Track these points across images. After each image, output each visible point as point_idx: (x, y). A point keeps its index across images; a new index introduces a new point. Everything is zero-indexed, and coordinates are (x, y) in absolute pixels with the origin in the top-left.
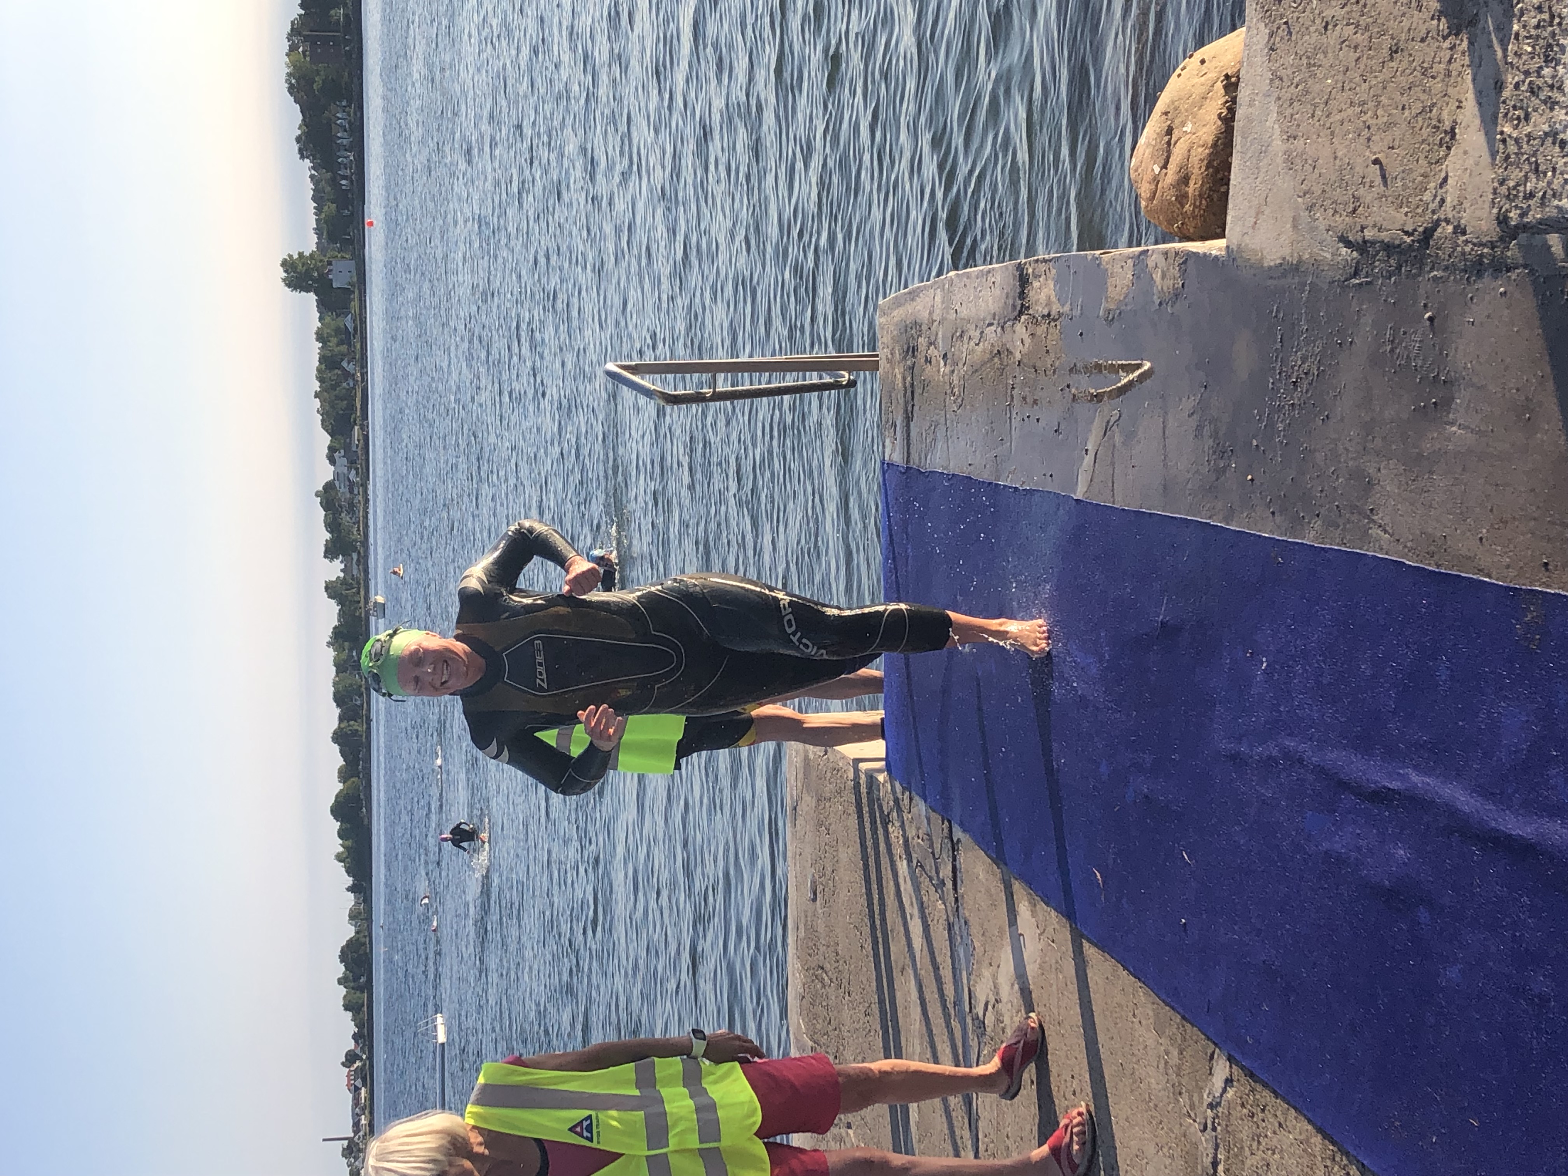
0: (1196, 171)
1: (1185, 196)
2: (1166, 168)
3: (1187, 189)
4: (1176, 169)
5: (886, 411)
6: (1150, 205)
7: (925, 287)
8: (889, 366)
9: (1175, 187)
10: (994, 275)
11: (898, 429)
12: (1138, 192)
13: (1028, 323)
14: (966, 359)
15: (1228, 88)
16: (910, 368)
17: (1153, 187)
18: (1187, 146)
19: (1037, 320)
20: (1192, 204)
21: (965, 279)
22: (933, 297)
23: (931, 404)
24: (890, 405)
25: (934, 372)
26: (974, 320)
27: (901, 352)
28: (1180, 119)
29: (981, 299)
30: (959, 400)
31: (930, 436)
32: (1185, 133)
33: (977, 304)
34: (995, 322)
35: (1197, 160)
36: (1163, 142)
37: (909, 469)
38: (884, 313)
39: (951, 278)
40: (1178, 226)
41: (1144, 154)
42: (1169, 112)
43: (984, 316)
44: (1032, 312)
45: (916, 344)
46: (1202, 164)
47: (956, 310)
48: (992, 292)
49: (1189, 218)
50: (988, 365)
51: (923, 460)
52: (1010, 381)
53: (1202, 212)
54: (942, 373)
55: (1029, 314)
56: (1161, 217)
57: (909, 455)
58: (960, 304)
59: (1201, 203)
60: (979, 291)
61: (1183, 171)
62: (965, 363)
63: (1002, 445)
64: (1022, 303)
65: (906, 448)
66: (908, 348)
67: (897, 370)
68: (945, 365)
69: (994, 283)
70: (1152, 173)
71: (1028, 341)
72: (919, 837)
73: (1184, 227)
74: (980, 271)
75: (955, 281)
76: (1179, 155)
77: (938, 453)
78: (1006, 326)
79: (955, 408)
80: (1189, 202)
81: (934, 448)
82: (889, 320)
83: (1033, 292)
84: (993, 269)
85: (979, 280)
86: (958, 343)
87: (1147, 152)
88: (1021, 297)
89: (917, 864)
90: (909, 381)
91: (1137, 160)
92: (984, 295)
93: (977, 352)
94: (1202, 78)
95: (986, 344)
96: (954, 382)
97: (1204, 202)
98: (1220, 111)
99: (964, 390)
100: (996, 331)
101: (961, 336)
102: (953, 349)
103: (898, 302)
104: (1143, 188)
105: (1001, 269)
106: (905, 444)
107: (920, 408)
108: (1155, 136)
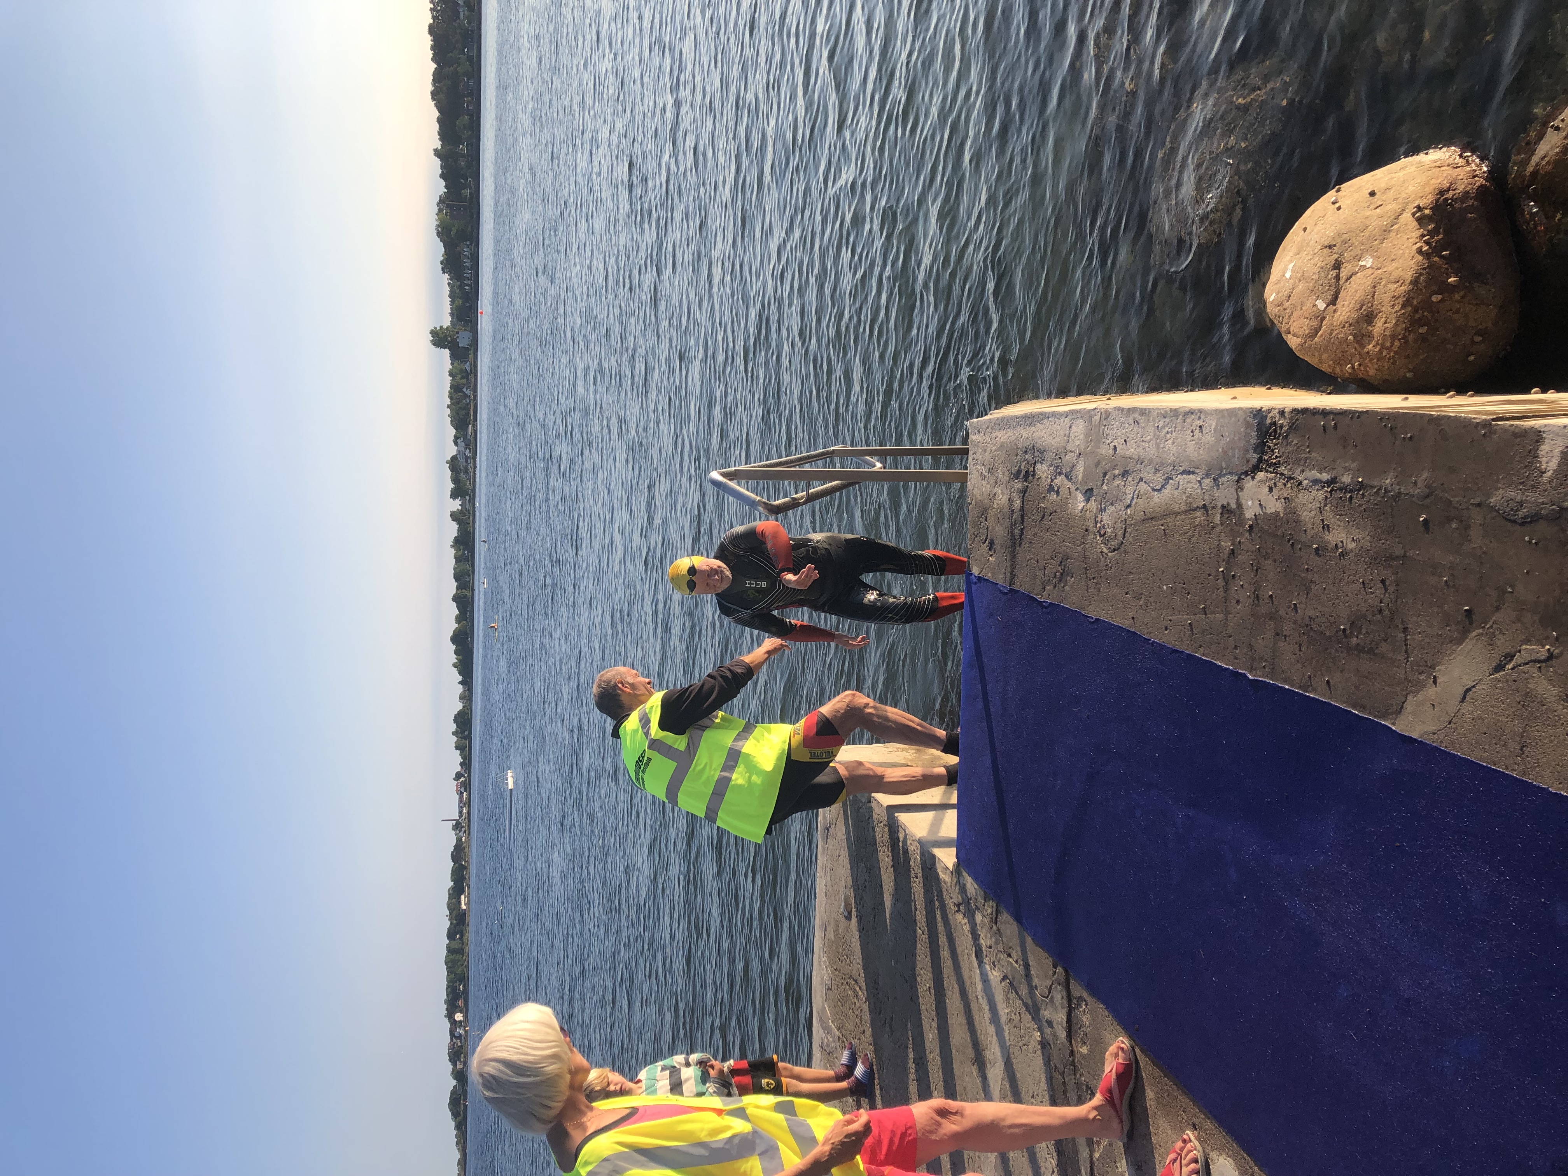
0: (1386, 308)
1: (1370, 336)
2: (1335, 305)
3: (1370, 328)
4: (1351, 306)
5: (977, 525)
6: (1308, 342)
7: (1054, 414)
8: (984, 483)
9: (1350, 325)
10: (1199, 418)
11: (997, 547)
12: (1283, 328)
13: (1275, 484)
14: (1131, 501)
15: (1421, 221)
16: (1020, 492)
17: (1315, 323)
18: (1369, 282)
19: (1300, 484)
20: (1378, 344)
21: (1136, 415)
22: (1068, 426)
23: (1056, 535)
24: (983, 520)
25: (1064, 504)
26: (1151, 462)
27: (1007, 473)
28: (1352, 253)
29: (1170, 441)
30: (1114, 543)
31: (1053, 567)
32: (1364, 267)
33: (1162, 446)
34: (1197, 471)
35: (1387, 298)
36: (1330, 277)
37: (1012, 591)
38: (979, 431)
39: (1106, 411)
40: (1353, 367)
41: (1293, 289)
42: (1335, 245)
43: (1174, 461)
44: (1286, 472)
45: (1032, 469)
46: (1397, 302)
47: (1115, 446)
48: (1196, 437)
49: (1371, 360)
50: (1179, 517)
51: (1039, 588)
52: (1227, 545)
53: (1392, 354)
54: (1080, 508)
55: (1277, 473)
56: (1325, 356)
57: (1013, 576)
58: (1123, 441)
59: (1392, 344)
60: (1168, 433)
61: (1364, 308)
62: (1129, 506)
63: (1206, 614)
64: (1260, 458)
65: (1009, 569)
66: (1019, 471)
67: (998, 490)
68: (1087, 500)
69: (1200, 427)
70: (1314, 309)
71: (1274, 505)
72: (1009, 955)
73: (1362, 368)
74: (1171, 410)
75: (1114, 414)
76: (1356, 291)
77: (1067, 588)
78: (1225, 479)
79: (1105, 550)
80: (1373, 343)
81: (1060, 581)
82: (988, 439)
83: (1290, 448)
84: (1200, 411)
85: (1167, 420)
86: (1117, 482)
87: (1301, 286)
88: (1259, 450)
89: (1005, 978)
90: (1017, 503)
91: (1280, 295)
92: (1177, 438)
93: (1157, 498)
94: (1378, 210)
95: (1176, 493)
96: (1104, 522)
97: (1397, 343)
98: (1419, 245)
99: (1124, 534)
100: (1200, 482)
101: (1123, 476)
102: (1105, 487)
103: (1005, 423)
104: (1295, 324)
105: (1220, 413)
106: (1008, 564)
107: (1036, 534)
108: (1316, 270)
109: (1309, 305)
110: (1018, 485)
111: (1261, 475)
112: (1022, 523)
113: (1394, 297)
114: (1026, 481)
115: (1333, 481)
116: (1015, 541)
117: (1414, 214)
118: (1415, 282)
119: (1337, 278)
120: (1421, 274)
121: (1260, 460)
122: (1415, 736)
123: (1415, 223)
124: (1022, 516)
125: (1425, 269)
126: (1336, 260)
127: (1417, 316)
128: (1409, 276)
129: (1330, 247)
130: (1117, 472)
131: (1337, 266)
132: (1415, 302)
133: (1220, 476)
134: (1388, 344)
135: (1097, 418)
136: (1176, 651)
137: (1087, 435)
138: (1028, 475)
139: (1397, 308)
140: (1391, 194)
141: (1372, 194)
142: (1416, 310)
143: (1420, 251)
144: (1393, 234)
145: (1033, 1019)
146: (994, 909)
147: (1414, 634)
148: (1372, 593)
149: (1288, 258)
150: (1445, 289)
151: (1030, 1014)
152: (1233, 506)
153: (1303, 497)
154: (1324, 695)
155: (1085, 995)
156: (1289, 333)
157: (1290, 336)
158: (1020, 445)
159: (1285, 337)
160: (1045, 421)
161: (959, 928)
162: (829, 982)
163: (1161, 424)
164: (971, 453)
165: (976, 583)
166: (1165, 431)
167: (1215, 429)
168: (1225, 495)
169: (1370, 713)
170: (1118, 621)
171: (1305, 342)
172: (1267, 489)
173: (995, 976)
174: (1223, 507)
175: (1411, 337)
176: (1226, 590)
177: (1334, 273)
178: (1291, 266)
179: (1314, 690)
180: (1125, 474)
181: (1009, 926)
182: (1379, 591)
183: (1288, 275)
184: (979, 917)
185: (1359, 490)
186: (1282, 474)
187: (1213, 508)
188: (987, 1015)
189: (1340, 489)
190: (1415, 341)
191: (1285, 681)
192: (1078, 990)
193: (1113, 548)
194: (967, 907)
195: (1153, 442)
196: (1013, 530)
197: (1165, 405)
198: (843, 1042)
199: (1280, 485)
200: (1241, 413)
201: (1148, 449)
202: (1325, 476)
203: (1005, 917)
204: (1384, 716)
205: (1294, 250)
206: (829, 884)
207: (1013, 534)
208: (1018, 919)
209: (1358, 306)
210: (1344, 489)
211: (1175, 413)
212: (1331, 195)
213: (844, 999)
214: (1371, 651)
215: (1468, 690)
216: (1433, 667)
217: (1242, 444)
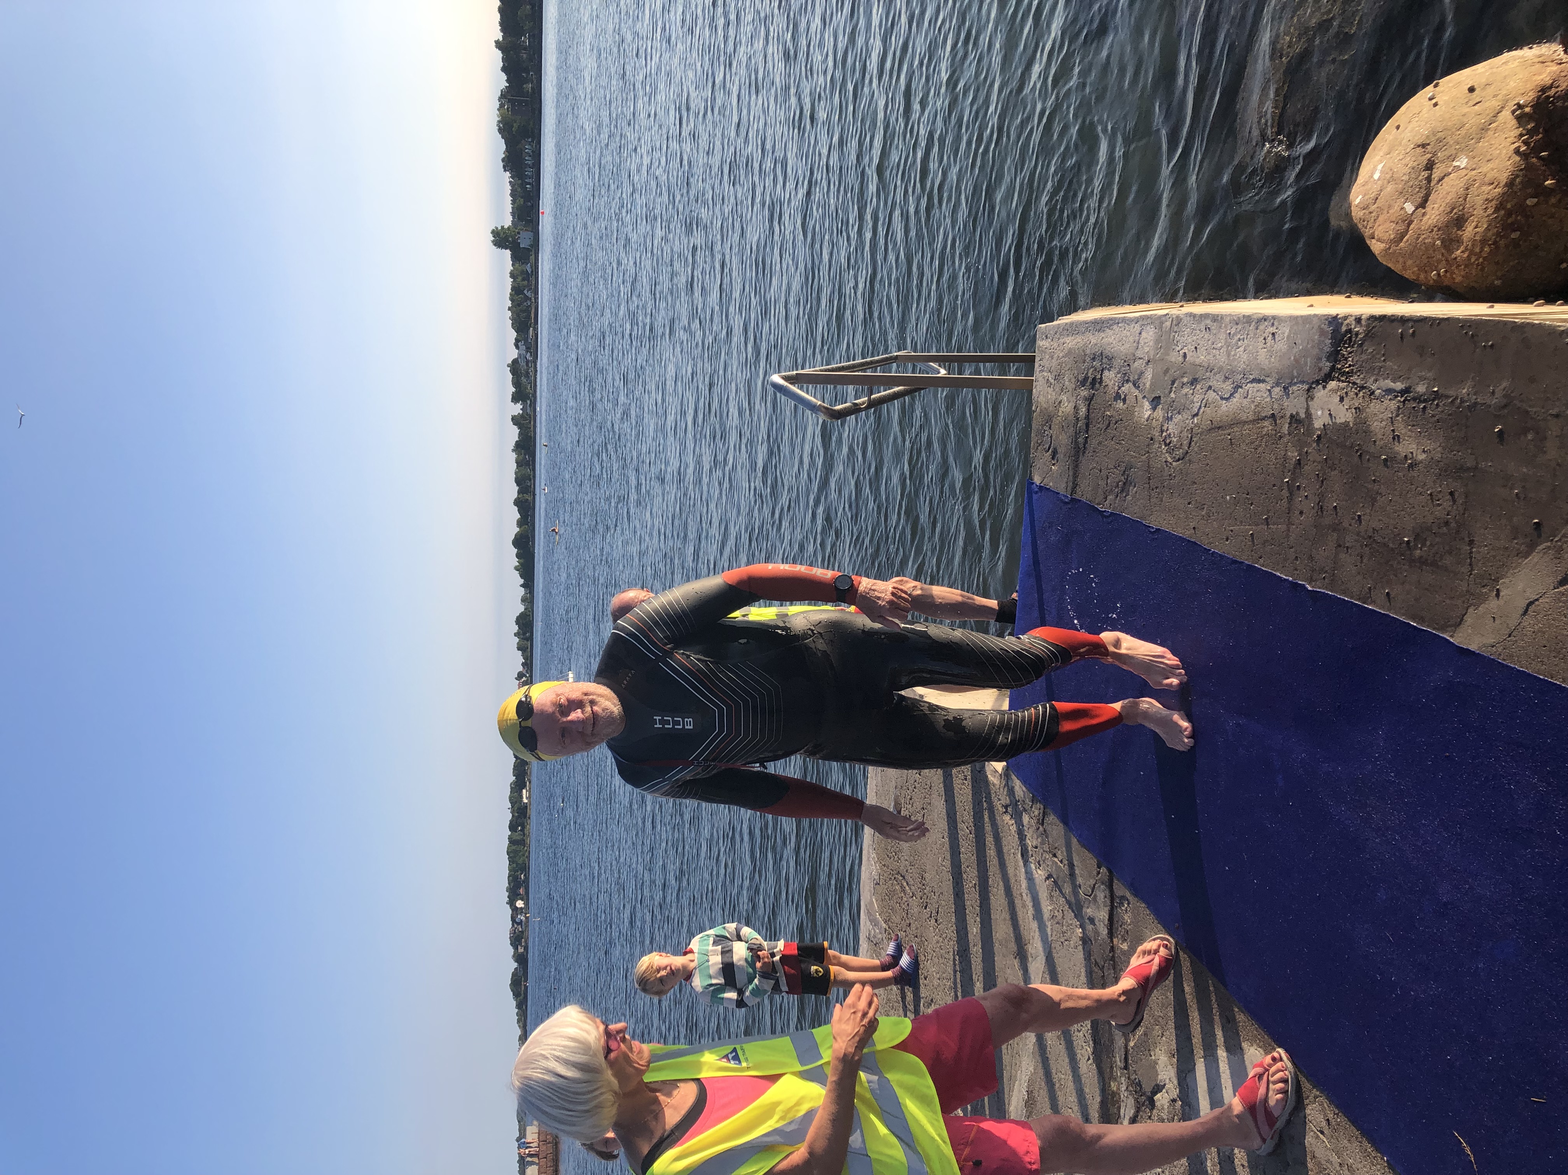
0: (1478, 211)
1: (1459, 241)
2: (1424, 208)
3: (1460, 233)
4: (1442, 209)
5: (1041, 433)
6: (1393, 248)
7: (1124, 320)
8: (1050, 390)
9: (1439, 230)
10: (1273, 324)
11: (1060, 456)
12: (1367, 233)
13: (1346, 393)
14: (1199, 410)
15: (1521, 119)
16: (1086, 399)
17: (1401, 227)
18: (1462, 184)
19: (1373, 393)
20: (1466, 249)
21: (1208, 322)
22: (1138, 332)
23: (1120, 444)
24: (1047, 428)
25: (1130, 411)
26: (1221, 369)
27: (1073, 380)
28: (1446, 153)
29: (1242, 349)
30: (1179, 453)
31: (1116, 477)
32: (1457, 168)
33: (1233, 353)
34: (1267, 379)
35: (1479, 201)
36: (1420, 178)
37: (1073, 500)
38: (1046, 337)
39: (1178, 317)
40: (1439, 274)
41: (1381, 190)
42: (1428, 144)
43: (1245, 369)
44: (1358, 381)
45: (1099, 376)
46: (1490, 205)
47: (1185, 353)
48: (1268, 344)
49: (1459, 266)
50: (1246, 427)
51: (1100, 498)
52: (1293, 455)
53: (1481, 260)
54: (1146, 416)
55: (1349, 382)
56: (1409, 262)
57: (1075, 486)
58: (1193, 348)
59: (1482, 250)
60: (1239, 340)
61: (1455, 211)
62: (1197, 415)
63: (1268, 524)
64: (1334, 366)
65: (1071, 478)
66: (1086, 379)
67: (1064, 397)
68: (1154, 409)
69: (1273, 334)
70: (1402, 212)
71: (1344, 415)
72: (1055, 855)
73: (1448, 274)
74: (1244, 316)
75: (1185, 321)
76: (1448, 194)
77: (1129, 498)
78: (1295, 388)
79: (1169, 459)
80: (1462, 248)
81: (1122, 491)
82: (1056, 345)
83: (1364, 357)
84: (1274, 318)
85: (1240, 327)
86: (1185, 390)
87: (1390, 188)
88: (1332, 358)
89: (1049, 877)
90: (1083, 411)
91: (1367, 197)
92: (1248, 346)
93: (1225, 406)
94: (1476, 107)
95: (1245, 402)
96: (1170, 431)
97: (1487, 249)
98: (1516, 145)
99: (1190, 443)
100: (1269, 391)
101: (1192, 384)
102: (1172, 395)
103: (1074, 329)
104: (1380, 228)
105: (1294, 319)
106: (1071, 473)
107: (1100, 443)
108: (1407, 170)
109: (1396, 207)
110: (1084, 393)
111: (1333, 384)
112: (1087, 432)
113: (1486, 200)
114: (1092, 388)
115: (1407, 391)
116: (1078, 450)
117: (1513, 112)
118: (1510, 184)
119: (1429, 179)
120: (1517, 176)
121: (1333, 368)
122: (1473, 647)
123: (1514, 122)
124: (1087, 425)
125: (1521, 170)
126: (1429, 160)
127: (1510, 221)
128: (1504, 177)
129: (1423, 146)
130: (1185, 380)
131: (1430, 166)
132: (1509, 206)
133: (1291, 384)
134: (1477, 250)
135: (1168, 324)
136: (1235, 562)
137: (1157, 341)
138: (1094, 383)
139: (1490, 211)
140: (1490, 90)
141: (1472, 90)
142: (1509, 214)
143: (1517, 151)
144: (1490, 133)
145: (1076, 916)
146: (1041, 811)
147: (1481, 547)
148: (1439, 505)
149: (1378, 158)
150: (1542, 193)
151: (1073, 911)
152: (1303, 415)
153: (1374, 407)
154: (1383, 608)
155: (1128, 895)
156: (1373, 238)
157: (1374, 241)
158: (1088, 352)
159: (1368, 242)
160: (1115, 327)
161: (1006, 828)
162: (877, 877)
163: (1233, 331)
164: (1037, 359)
165: (1036, 492)
166: (1236, 338)
167: (1288, 337)
168: (1295, 405)
169: (1428, 626)
170: (1179, 532)
171: (1390, 248)
172: (1338, 399)
173: (1039, 874)
174: (1292, 416)
175: (1502, 243)
176: (1290, 499)
177: (1426, 174)
178: (1380, 167)
179: (1373, 602)
180: (1194, 382)
181: (1055, 827)
182: (1447, 504)
183: (1376, 176)
184: (1026, 819)
185: (1434, 400)
186: (1354, 383)
187: (1282, 417)
188: (1031, 911)
189: (1414, 399)
190: (1507, 246)
191: (1344, 593)
192: (1120, 890)
193: (1177, 457)
194: (1015, 809)
195: (1224, 349)
196: (1077, 439)
197: (1238, 311)
198: (889, 934)
199: (1351, 394)
200: (1315, 320)
201: (1218, 357)
202: (1399, 386)
203: (1052, 818)
204: (1443, 629)
205: (1385, 149)
206: (880, 784)
207: (1076, 442)
208: (1065, 820)
209: (1449, 209)
210: (1418, 399)
211: (1248, 319)
212: (1429, 90)
213: (891, 894)
214: (1434, 564)
215: (1531, 604)
216: (1496, 580)
217: (1315, 351)
